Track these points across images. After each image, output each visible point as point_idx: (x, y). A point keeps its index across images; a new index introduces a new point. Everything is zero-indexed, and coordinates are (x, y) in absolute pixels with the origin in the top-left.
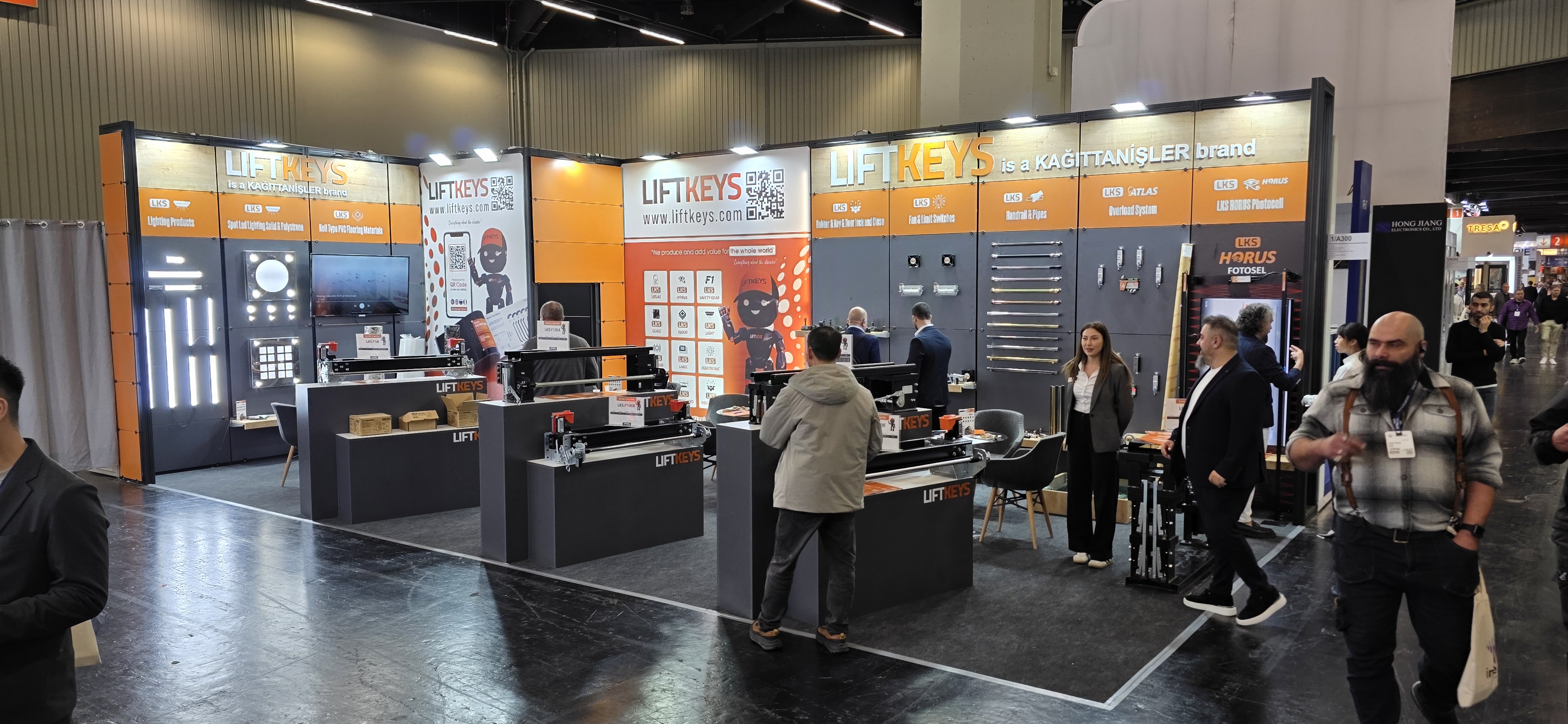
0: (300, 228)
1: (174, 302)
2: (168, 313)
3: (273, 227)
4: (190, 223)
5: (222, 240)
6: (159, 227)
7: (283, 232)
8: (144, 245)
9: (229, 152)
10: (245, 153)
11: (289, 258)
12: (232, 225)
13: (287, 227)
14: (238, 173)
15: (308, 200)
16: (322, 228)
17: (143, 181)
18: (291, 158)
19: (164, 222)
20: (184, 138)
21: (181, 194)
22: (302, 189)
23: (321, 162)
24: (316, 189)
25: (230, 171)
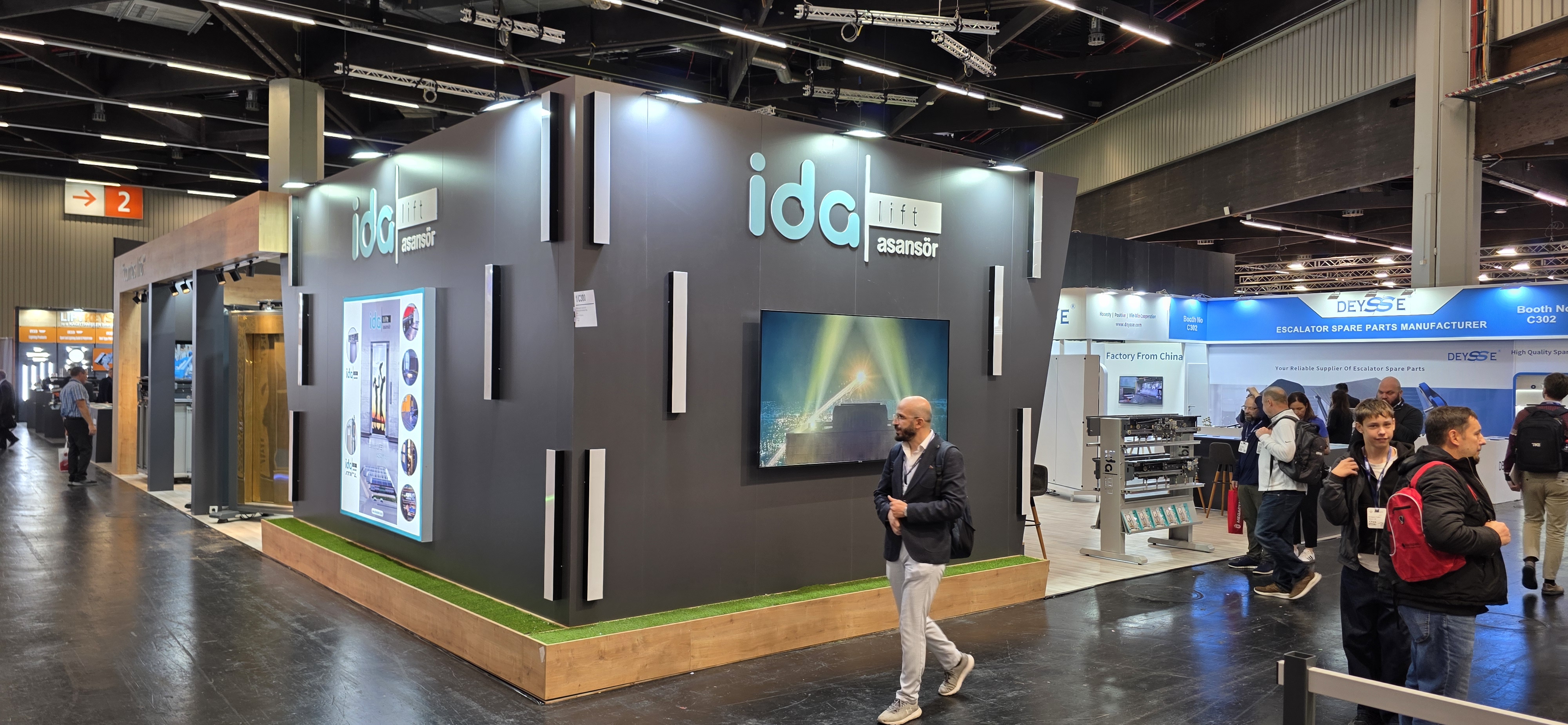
0: (91, 338)
1: (37, 364)
2: (34, 368)
3: (79, 338)
4: (45, 337)
5: (57, 344)
6: (33, 340)
7: (83, 340)
8: (20, 345)
9: (62, 313)
10: (68, 313)
11: (84, 349)
12: (62, 338)
13: (85, 338)
14: (66, 320)
15: (95, 328)
16: (101, 338)
17: (20, 325)
18: (88, 314)
19: (36, 337)
20: (46, 309)
21: (42, 328)
22: (92, 324)
23: (102, 314)
24: (98, 324)
25: (62, 319)
